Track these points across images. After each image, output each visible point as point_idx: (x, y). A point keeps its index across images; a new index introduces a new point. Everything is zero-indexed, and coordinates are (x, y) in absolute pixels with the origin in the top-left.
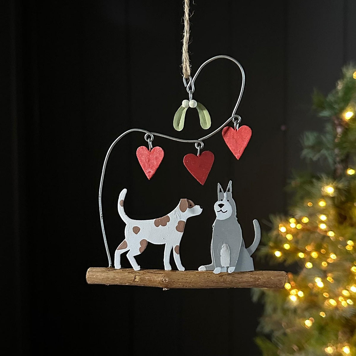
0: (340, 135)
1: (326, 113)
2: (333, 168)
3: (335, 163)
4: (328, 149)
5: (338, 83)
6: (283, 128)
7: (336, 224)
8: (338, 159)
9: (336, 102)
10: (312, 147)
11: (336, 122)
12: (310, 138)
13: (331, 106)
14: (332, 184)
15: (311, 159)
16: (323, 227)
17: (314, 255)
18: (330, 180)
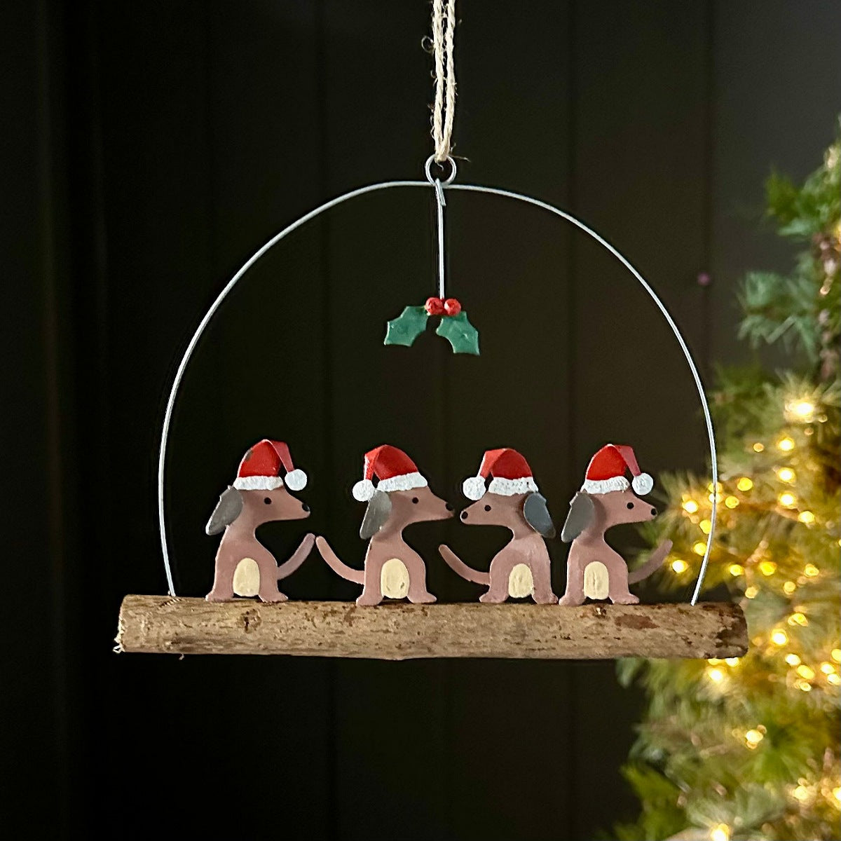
0: (831, 278)
1: (798, 227)
2: (814, 360)
3: (819, 347)
4: (802, 314)
5: (829, 152)
6: (703, 279)
7: (821, 493)
8: (827, 337)
9: (823, 199)
10: (765, 311)
11: (824, 246)
12: (759, 289)
13: (810, 209)
14: (811, 394)
15: (762, 339)
16: (787, 500)
17: (768, 569)
18: (805, 385)
